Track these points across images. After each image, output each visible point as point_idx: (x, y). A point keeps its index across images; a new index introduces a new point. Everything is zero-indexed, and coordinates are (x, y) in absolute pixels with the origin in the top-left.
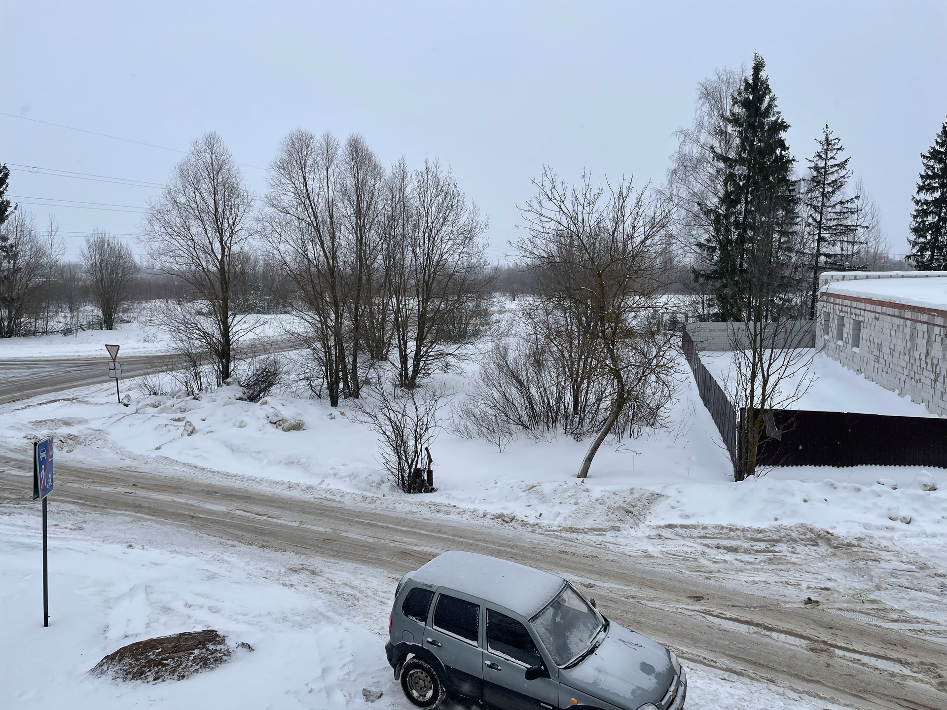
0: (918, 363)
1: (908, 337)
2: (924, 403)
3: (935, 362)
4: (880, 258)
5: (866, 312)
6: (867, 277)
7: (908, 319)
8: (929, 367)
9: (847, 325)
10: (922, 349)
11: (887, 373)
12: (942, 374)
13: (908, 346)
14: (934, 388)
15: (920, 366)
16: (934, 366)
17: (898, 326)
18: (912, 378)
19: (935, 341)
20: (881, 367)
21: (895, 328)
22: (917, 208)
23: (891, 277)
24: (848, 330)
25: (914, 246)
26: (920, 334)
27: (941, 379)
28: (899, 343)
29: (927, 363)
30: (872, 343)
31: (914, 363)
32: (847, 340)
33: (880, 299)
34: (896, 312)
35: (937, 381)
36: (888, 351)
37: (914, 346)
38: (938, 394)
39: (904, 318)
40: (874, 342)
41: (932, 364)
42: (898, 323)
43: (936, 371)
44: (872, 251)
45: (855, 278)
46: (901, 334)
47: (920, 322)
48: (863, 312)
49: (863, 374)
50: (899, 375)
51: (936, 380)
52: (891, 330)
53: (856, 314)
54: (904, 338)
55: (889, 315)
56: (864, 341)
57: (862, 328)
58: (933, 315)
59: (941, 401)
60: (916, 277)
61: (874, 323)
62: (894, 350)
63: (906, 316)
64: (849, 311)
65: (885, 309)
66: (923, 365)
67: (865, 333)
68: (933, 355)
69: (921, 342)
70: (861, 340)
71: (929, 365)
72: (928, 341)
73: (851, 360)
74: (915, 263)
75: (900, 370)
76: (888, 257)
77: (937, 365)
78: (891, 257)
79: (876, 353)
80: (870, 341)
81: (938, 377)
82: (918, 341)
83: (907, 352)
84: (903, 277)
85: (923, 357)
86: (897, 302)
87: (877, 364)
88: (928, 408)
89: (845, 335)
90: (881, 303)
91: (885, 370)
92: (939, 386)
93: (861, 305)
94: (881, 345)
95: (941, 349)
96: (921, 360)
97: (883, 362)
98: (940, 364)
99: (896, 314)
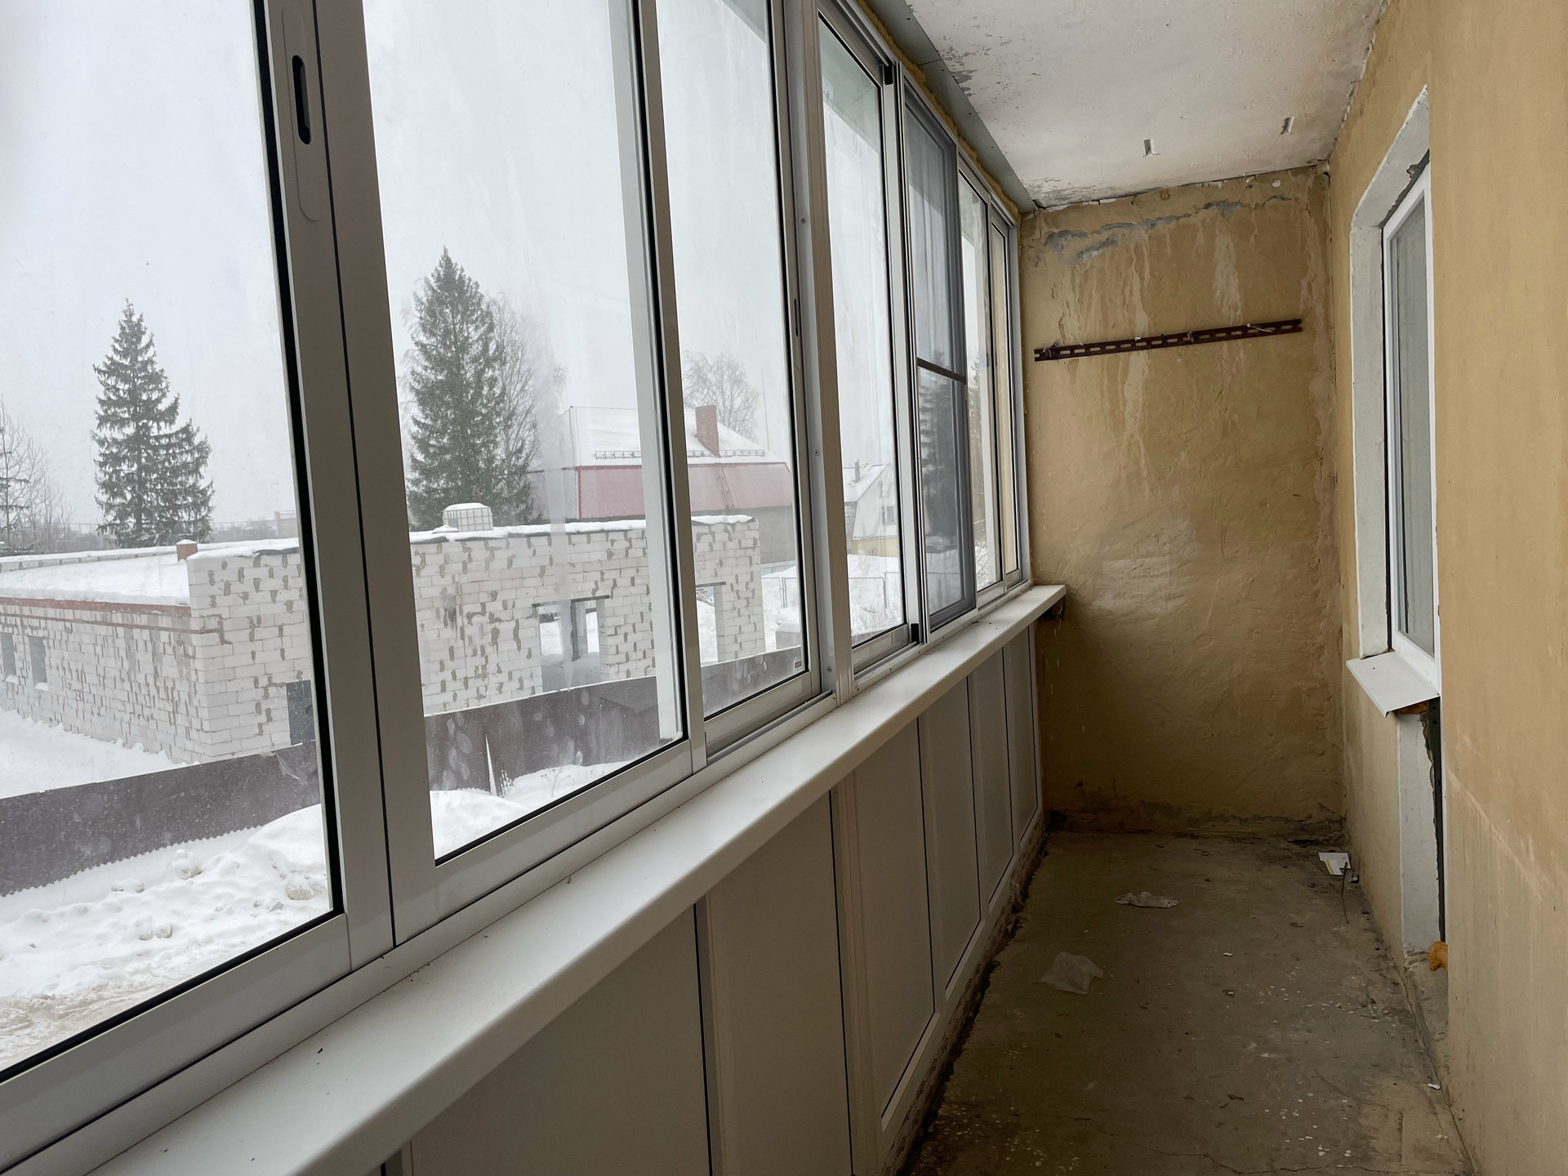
0: (144, 691)
1: (123, 653)
2: (164, 751)
3: (170, 684)
4: (57, 531)
5: (49, 621)
6: (41, 564)
7: (118, 625)
8: (162, 694)
9: (20, 648)
10: (147, 667)
11: (99, 714)
12: (183, 701)
13: (126, 666)
14: (175, 724)
15: (149, 695)
16: (170, 691)
17: (105, 638)
18: (139, 716)
19: (165, 653)
20: (88, 707)
21: (100, 642)
22: (103, 450)
23: (80, 560)
24: (23, 654)
25: (107, 511)
26: (141, 645)
27: (182, 709)
28: (112, 666)
29: (158, 688)
30: (67, 671)
31: (138, 692)
32: (25, 674)
33: (69, 598)
34: (99, 616)
35: (177, 712)
36: (95, 680)
37: (135, 665)
38: (181, 731)
39: (113, 625)
40: (70, 670)
41: (166, 688)
42: (103, 633)
43: (173, 698)
44: (42, 521)
45: (21, 566)
46: (112, 650)
47: (138, 627)
48: (43, 622)
49: (61, 724)
50: (119, 715)
51: (175, 712)
52: (95, 645)
53: (32, 628)
54: (117, 656)
55: (88, 622)
56: (54, 671)
57: (47, 650)
58: (154, 614)
59: (187, 742)
60: (119, 558)
61: (65, 637)
62: (104, 677)
63: (114, 621)
64: (19, 623)
65: (79, 614)
66: (153, 692)
67: (53, 656)
68: (164, 675)
69: (144, 658)
70: (47, 668)
71: (162, 691)
72: (154, 654)
73: (37, 704)
74: (114, 537)
75: (120, 706)
76: (69, 529)
77: (173, 689)
78: (74, 528)
79: (77, 686)
80: (64, 669)
81: (177, 706)
82: (139, 656)
83: (125, 677)
84: (99, 559)
85: (151, 680)
86: (98, 600)
87: (81, 704)
88: (170, 756)
89: (19, 664)
90: (71, 604)
91: (96, 711)
92: (180, 719)
93: (39, 612)
94: (82, 671)
95: (175, 664)
96: (148, 685)
97: (91, 699)
98: (178, 686)
99: (99, 619)
